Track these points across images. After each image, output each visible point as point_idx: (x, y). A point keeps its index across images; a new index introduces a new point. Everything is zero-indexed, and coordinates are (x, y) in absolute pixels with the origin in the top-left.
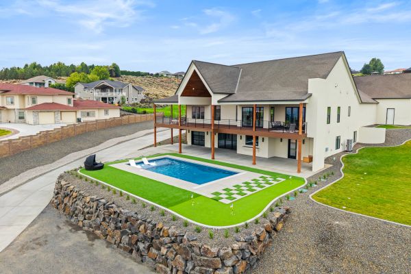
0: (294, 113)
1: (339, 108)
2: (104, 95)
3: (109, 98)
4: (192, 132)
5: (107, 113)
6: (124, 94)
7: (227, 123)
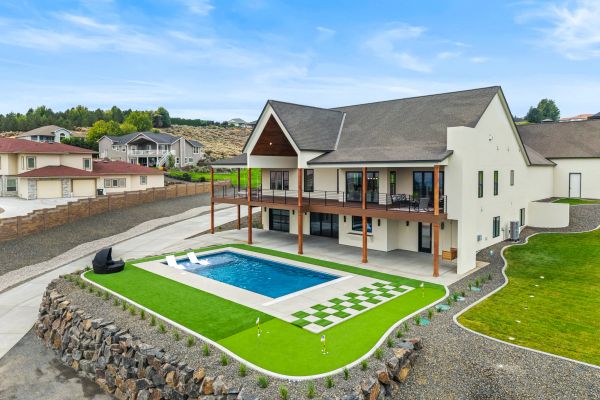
0: (425, 181)
1: (496, 173)
2: (142, 153)
3: (150, 159)
4: (271, 210)
5: (144, 181)
6: (173, 152)
7: (323, 197)
